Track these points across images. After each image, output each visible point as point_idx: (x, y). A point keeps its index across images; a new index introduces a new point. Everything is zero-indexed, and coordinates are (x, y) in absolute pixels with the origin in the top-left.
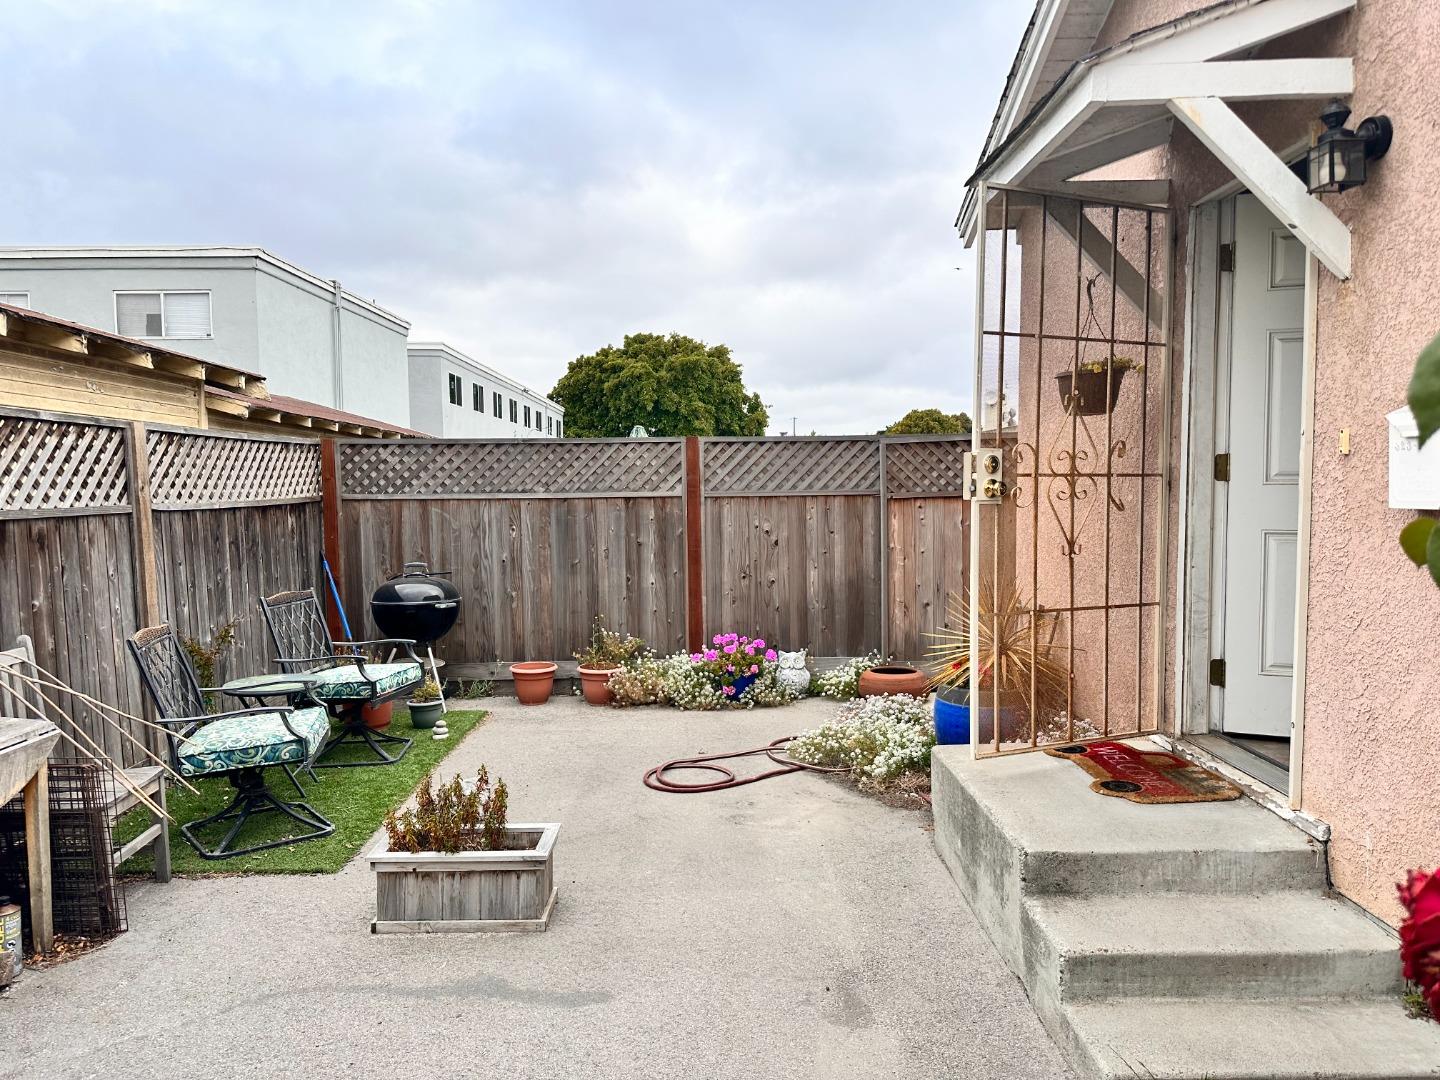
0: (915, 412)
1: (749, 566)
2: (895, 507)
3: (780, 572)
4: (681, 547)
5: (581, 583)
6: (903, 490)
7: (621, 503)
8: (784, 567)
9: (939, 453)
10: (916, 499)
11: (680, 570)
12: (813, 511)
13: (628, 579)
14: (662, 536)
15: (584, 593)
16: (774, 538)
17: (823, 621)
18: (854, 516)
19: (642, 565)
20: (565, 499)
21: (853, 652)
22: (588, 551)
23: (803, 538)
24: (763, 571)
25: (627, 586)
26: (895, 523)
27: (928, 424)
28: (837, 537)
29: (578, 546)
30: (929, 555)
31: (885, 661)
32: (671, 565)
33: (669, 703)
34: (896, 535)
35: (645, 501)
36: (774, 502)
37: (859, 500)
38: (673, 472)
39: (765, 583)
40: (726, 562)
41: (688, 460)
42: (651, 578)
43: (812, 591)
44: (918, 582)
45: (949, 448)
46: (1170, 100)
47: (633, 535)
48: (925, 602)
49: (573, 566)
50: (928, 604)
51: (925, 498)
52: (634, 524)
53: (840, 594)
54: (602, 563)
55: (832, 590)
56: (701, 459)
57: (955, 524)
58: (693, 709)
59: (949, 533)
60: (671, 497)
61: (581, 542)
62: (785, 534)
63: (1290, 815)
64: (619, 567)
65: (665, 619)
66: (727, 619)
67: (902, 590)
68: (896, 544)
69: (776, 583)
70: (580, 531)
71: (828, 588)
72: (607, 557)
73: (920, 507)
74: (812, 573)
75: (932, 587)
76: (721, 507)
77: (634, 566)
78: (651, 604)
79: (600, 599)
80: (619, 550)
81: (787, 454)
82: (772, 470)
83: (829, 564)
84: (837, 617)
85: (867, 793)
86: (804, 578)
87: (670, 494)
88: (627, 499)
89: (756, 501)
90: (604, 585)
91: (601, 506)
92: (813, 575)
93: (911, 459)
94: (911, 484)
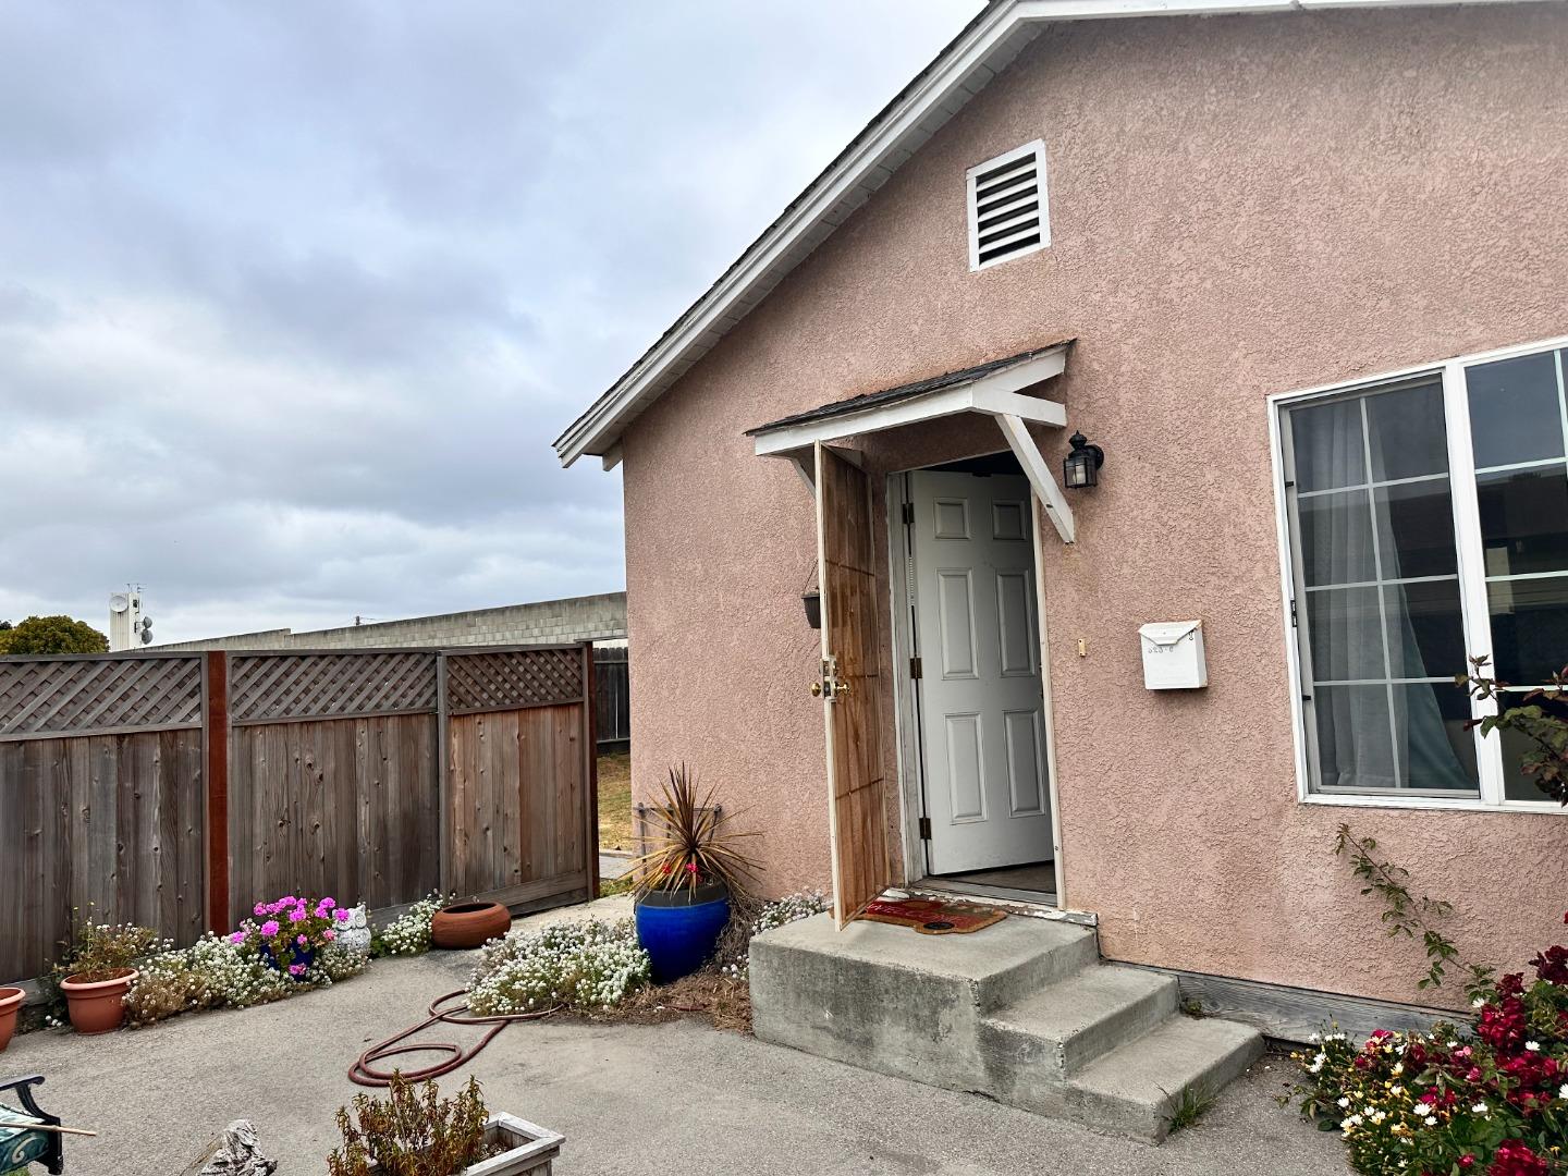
0: (33, 619)
1: (287, 810)
2: (456, 725)
3: (323, 814)
4: (199, 794)
5: (45, 860)
6: (463, 706)
7: (112, 744)
8: (330, 806)
9: (497, 664)
10: (475, 714)
11: (196, 825)
12: (363, 735)
13: (120, 848)
14: (171, 781)
15: (49, 878)
16: (317, 772)
17: (375, 866)
18: (408, 738)
19: (142, 825)
20: (22, 742)
21: (409, 897)
22: (59, 816)
23: (352, 766)
24: (304, 814)
25: (118, 855)
26: (455, 741)
27: (54, 635)
28: (391, 765)
29: (40, 808)
30: (488, 775)
31: (447, 900)
32: (183, 819)
33: (219, 1004)
34: (455, 756)
35: (147, 737)
36: (319, 727)
37: (414, 719)
38: (192, 695)
39: (307, 828)
40: (259, 807)
41: (211, 680)
42: (154, 841)
43: (363, 831)
44: (478, 806)
45: (505, 659)
46: (1001, 414)
47: (129, 785)
48: (485, 826)
49: (33, 839)
50: (487, 829)
51: (484, 714)
52: (132, 768)
53: (395, 832)
54: (80, 830)
55: (385, 827)
56: (228, 679)
57: (513, 739)
58: (256, 1003)
59: (507, 748)
60: (186, 730)
61: (47, 803)
62: (332, 765)
63: (1061, 915)
64: (105, 831)
65: (174, 894)
66: (260, 882)
67: (462, 818)
68: (457, 767)
69: (321, 828)
70: (45, 786)
71: (381, 825)
72: (87, 820)
73: (480, 723)
74: (363, 809)
75: (491, 810)
76: (252, 738)
77: (129, 830)
78: (154, 876)
79: (74, 881)
80: (106, 806)
81: (334, 670)
82: (316, 689)
83: (382, 796)
84: (391, 858)
85: (610, 1022)
86: (355, 816)
87: (184, 725)
88: (121, 737)
89: (296, 727)
90: (82, 861)
91: (79, 749)
92: (364, 812)
93: (470, 671)
94: (470, 698)
